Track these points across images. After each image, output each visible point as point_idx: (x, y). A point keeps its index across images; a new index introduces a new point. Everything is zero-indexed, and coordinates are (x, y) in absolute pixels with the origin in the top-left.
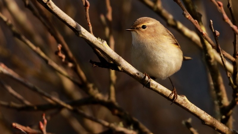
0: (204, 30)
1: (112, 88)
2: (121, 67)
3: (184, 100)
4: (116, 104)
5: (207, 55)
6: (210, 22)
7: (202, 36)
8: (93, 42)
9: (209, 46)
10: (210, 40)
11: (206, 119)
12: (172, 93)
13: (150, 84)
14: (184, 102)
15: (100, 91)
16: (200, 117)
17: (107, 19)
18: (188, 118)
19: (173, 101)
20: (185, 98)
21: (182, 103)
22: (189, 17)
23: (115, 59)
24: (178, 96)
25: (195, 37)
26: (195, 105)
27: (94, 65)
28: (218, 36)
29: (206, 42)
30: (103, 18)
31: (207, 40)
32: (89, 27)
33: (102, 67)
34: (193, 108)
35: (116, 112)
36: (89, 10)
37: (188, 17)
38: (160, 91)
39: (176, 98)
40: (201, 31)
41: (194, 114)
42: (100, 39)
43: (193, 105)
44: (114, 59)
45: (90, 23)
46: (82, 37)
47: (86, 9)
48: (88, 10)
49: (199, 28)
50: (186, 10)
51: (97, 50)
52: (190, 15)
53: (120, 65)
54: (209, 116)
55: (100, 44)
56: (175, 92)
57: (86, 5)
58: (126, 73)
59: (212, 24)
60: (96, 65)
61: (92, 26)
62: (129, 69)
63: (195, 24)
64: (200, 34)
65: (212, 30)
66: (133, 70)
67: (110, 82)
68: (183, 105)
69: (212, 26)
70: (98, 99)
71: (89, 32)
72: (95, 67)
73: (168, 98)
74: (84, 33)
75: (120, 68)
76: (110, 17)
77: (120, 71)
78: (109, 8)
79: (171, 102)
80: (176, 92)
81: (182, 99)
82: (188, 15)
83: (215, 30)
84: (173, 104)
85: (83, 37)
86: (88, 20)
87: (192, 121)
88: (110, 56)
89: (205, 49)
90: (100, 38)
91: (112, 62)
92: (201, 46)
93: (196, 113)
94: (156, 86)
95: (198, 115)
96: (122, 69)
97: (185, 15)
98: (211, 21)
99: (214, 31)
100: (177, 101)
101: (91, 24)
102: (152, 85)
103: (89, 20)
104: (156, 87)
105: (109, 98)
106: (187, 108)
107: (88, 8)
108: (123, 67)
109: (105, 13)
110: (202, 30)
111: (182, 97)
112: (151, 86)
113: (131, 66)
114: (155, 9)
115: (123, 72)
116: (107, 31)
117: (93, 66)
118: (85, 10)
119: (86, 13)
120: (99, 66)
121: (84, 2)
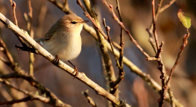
0: (99, 25)
1: (31, 67)
3: (83, 76)
4: (34, 78)
5: (101, 44)
6: (103, 20)
7: (97, 30)
9: (102, 37)
10: (103, 33)
11: (99, 90)
12: (75, 71)
14: (83, 78)
16: (95, 89)
18: (86, 90)
19: (75, 76)
20: (84, 74)
21: (82, 78)
22: (88, 16)
24: (79, 73)
25: (93, 31)
26: (91, 80)
28: (109, 30)
29: (100, 34)
31: (101, 33)
34: (90, 82)
35: (34, 84)
38: (66, 69)
39: (78, 74)
40: (97, 26)
41: (90, 86)
42: (23, 30)
43: (90, 80)
44: (33, 45)
45: (16, 18)
47: (13, 8)
49: (95, 24)
50: (86, 11)
52: (89, 14)
53: (37, 50)
54: (101, 88)
56: (76, 70)
57: (13, 5)
59: (105, 21)
63: (93, 21)
64: (96, 28)
65: (105, 26)
66: (46, 53)
68: (82, 79)
69: (105, 23)
72: (19, 50)
73: (72, 75)
74: (11, 25)
75: (37, 52)
77: (37, 54)
78: (31, 9)
79: (73, 77)
80: (77, 70)
81: (82, 76)
82: (88, 14)
83: (107, 26)
84: (75, 79)
85: (11, 28)
86: (14, 16)
87: (89, 92)
89: (99, 40)
91: (31, 47)
92: (97, 37)
93: (91, 86)
94: (63, 65)
95: (93, 87)
97: (85, 14)
98: (104, 19)
99: (106, 26)
100: (78, 76)
102: (60, 65)
105: (29, 74)
106: (85, 82)
108: (39, 51)
110: (97, 25)
111: (81, 74)
114: (64, 10)
115: (39, 54)
116: (29, 25)
119: (13, 11)
120: (22, 50)
121: (12, 3)
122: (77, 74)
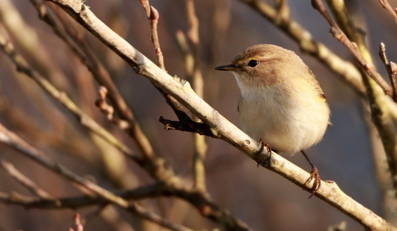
0: (367, 59)
1: (200, 167)
2: (216, 130)
3: (334, 189)
4: (207, 196)
5: (374, 106)
6: (380, 47)
7: (364, 71)
8: (166, 85)
9: (378, 89)
10: (380, 78)
11: (374, 224)
12: (311, 178)
13: (271, 160)
14: (332, 194)
15: (177, 173)
16: (363, 221)
17: (189, 41)
18: (339, 223)
19: (313, 191)
20: (335, 185)
21: (330, 195)
22: (341, 37)
23: (207, 115)
24: (322, 182)
25: (352, 73)
26: (354, 198)
27: (168, 126)
28: (396, 73)
29: (372, 82)
30: (181, 37)
31: (375, 79)
32: (158, 57)
33: (183, 130)
34: (350, 204)
35: (207, 210)
36: (158, 25)
37: (339, 36)
38: (288, 173)
39: (319, 186)
40: (364, 63)
41: (350, 216)
42: (179, 79)
43: (350, 199)
44: (204, 115)
45: (159, 50)
46: (145, 75)
47: (152, 24)
48: (155, 25)
50: (336, 24)
51: (172, 98)
52: (343, 34)
53: (215, 127)
54: (379, 218)
55: (177, 87)
56: (316, 175)
57: (152, 17)
58: (225, 140)
59: (384, 50)
60: (171, 126)
61: (163, 54)
62: (232, 133)
64: (361, 68)
65: (384, 61)
66: (239, 135)
67: (195, 155)
68: (331, 199)
69: (384, 54)
70: (173, 186)
71: (159, 65)
72: (169, 129)
73: (304, 186)
74: (149, 68)
75: (215, 132)
76: (194, 36)
77: (216, 137)
78: (194, 20)
79: (309, 194)
80: (318, 176)
81: (329, 189)
82: (340, 33)
83: (389, 61)
84: (313, 196)
85: (147, 74)
86: (155, 43)
88: (197, 109)
89: (371, 96)
90: (178, 77)
91: (199, 121)
92: (363, 89)
94: (281, 164)
95: (358, 216)
96: (219, 133)
97: (333, 34)
98: (383, 45)
99: (387, 62)
100: (320, 191)
101: (162, 51)
102: (274, 163)
103: (157, 43)
104: (282, 166)
105: (195, 185)
106: (339, 204)
107: (156, 22)
108: (221, 129)
109: (186, 29)
110: (365, 61)
111: (328, 184)
112: (273, 165)
113: (236, 127)
114: (278, 22)
115: (220, 138)
116: (190, 62)
117: (165, 128)
118: (150, 26)
119: (152, 32)
120: (177, 129)
121: (149, 10)
122: (317, 186)
